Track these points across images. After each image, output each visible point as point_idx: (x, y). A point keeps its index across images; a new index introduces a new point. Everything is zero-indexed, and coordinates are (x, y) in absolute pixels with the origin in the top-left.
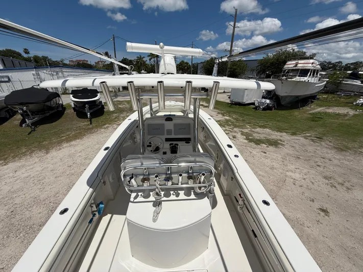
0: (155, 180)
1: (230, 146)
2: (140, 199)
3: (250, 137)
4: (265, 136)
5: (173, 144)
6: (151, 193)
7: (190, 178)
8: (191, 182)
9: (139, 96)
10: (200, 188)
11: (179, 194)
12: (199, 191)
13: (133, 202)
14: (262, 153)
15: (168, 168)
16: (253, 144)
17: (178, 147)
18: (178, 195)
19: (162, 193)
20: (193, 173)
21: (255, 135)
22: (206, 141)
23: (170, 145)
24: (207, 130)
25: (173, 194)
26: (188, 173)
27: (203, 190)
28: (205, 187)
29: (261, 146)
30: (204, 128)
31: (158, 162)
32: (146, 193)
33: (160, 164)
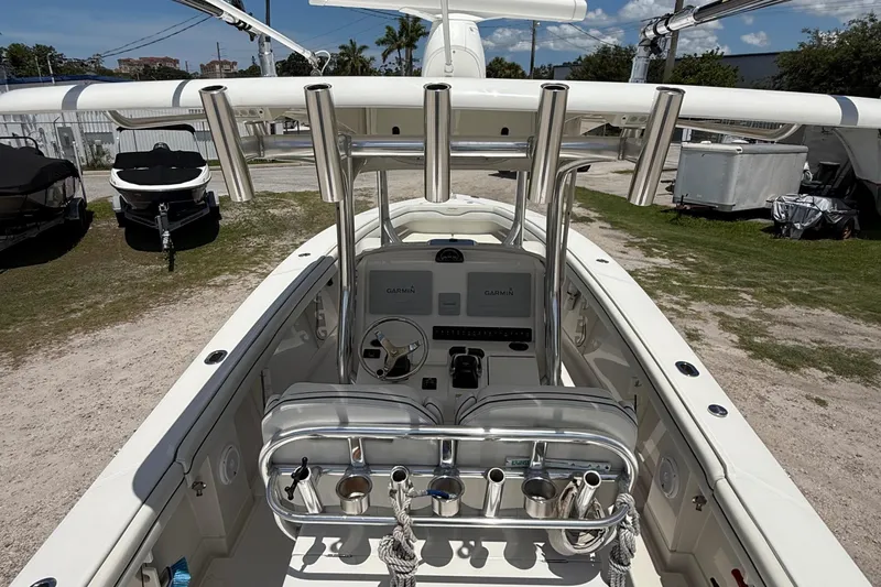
0: (392, 493)
1: (687, 369)
2: (328, 563)
3: (757, 340)
4: (819, 337)
5: (462, 350)
6: (374, 543)
7: (532, 489)
8: (536, 507)
9: (347, 146)
10: (573, 536)
11: (485, 553)
12: (569, 547)
13: (300, 575)
14: (809, 404)
15: (447, 444)
16: (768, 366)
17: (484, 360)
18: (479, 559)
19: (418, 545)
20: (545, 470)
21: (776, 330)
22: (584, 346)
23: (453, 351)
24: (591, 303)
25: (460, 553)
26: (525, 467)
27: (587, 546)
28: (595, 533)
29: (804, 375)
30: (578, 295)
31: (407, 419)
32: (354, 540)
33: (414, 424)
